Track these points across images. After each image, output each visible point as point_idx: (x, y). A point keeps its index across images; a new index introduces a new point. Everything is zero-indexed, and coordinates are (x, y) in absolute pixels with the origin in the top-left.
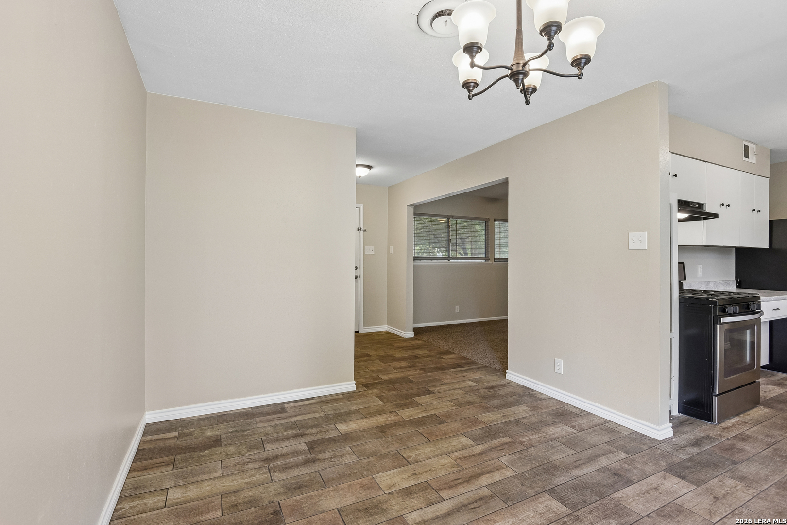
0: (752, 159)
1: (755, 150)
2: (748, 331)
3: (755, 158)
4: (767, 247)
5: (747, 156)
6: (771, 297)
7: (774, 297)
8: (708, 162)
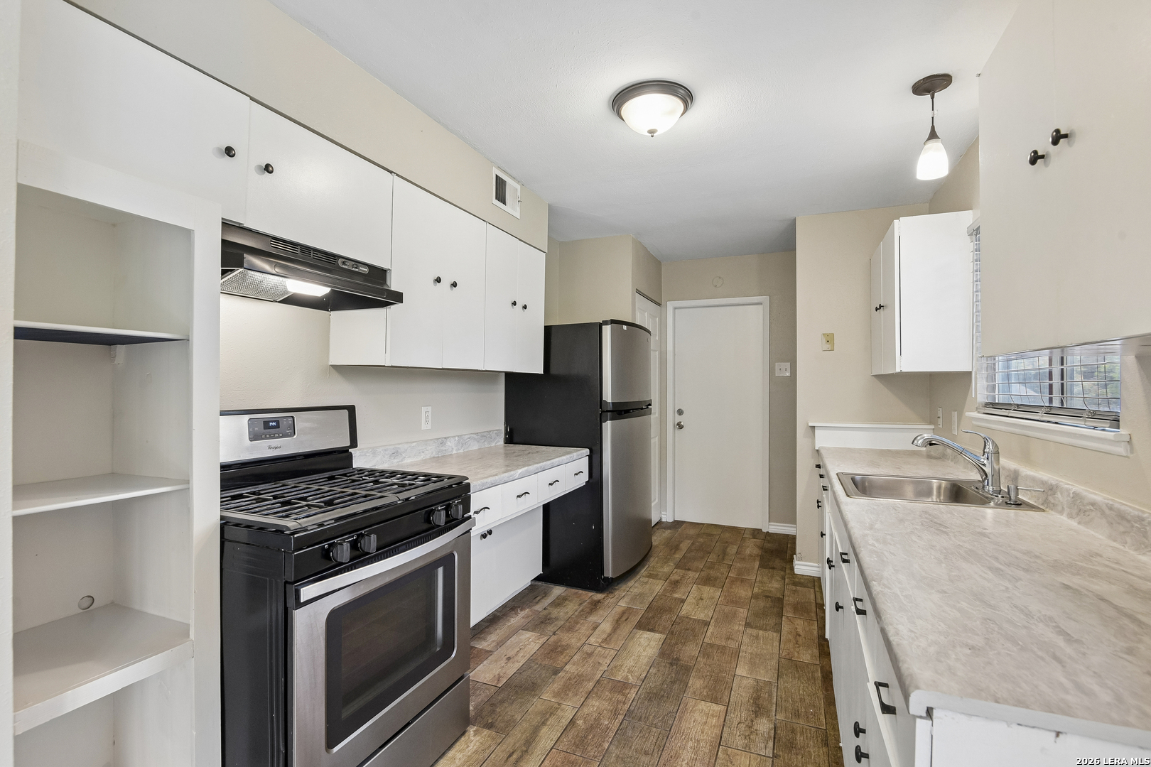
0: (512, 207)
1: (519, 194)
2: (440, 571)
3: (518, 209)
4: (541, 372)
5: (501, 197)
6: (512, 473)
7: (520, 471)
8: (397, 175)
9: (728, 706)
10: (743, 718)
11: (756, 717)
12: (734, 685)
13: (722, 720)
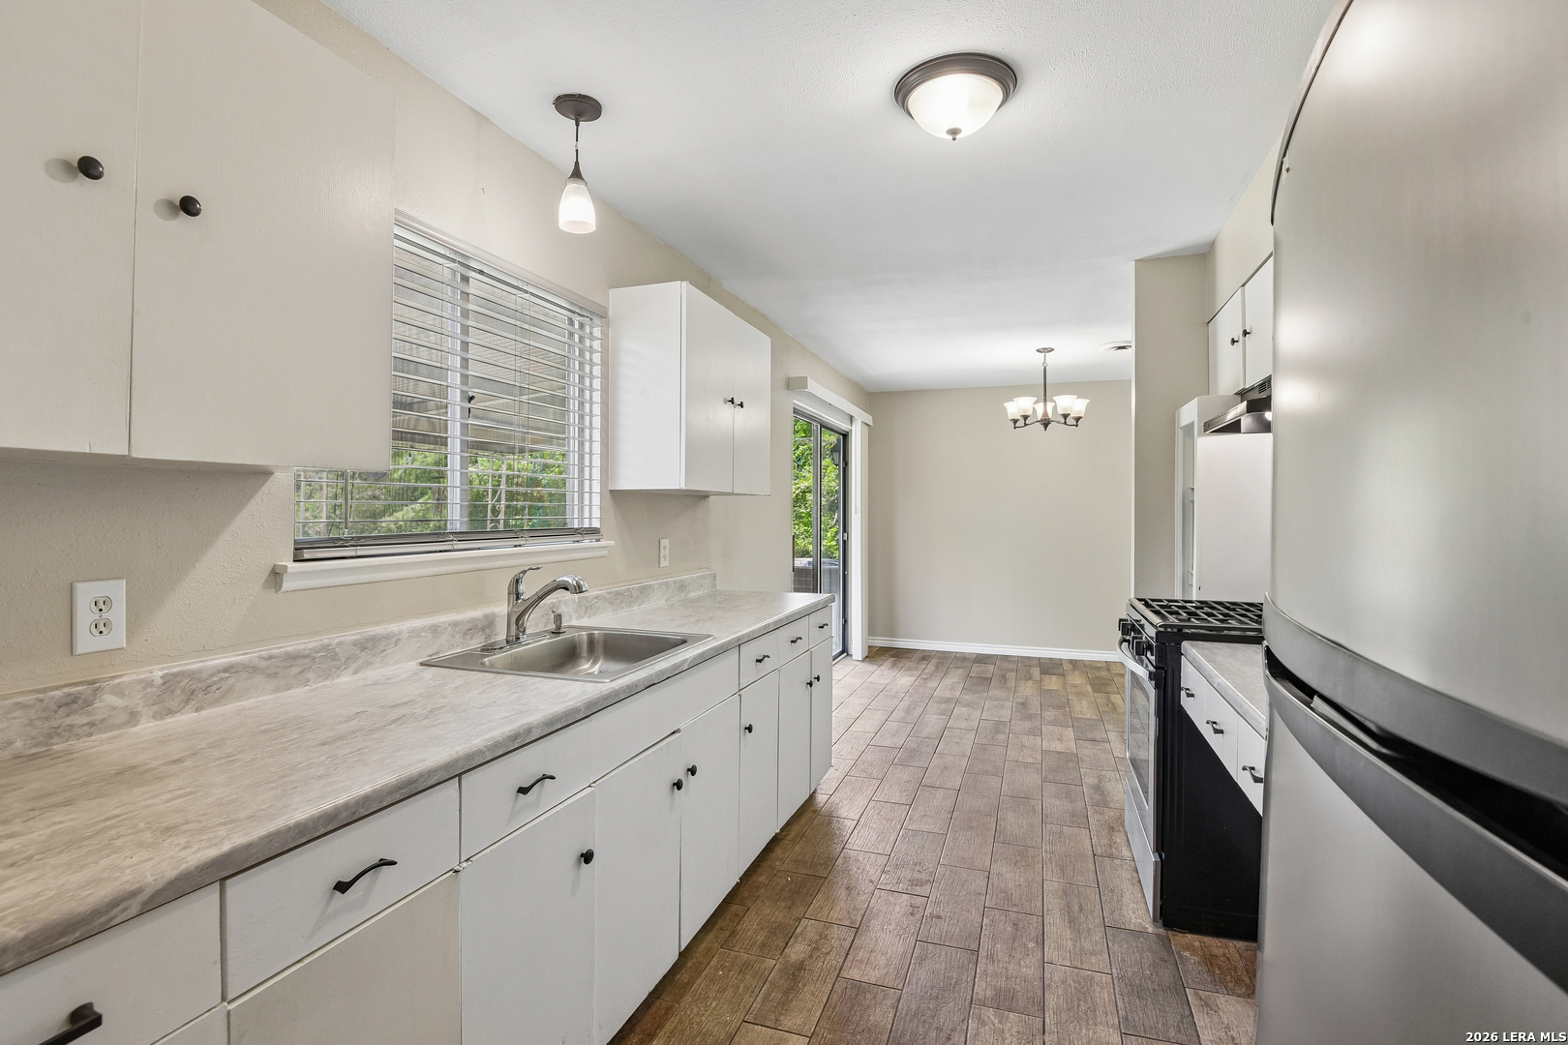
9: (838, 976)
10: (822, 959)
11: (803, 962)
12: (818, 1014)
13: (850, 956)
